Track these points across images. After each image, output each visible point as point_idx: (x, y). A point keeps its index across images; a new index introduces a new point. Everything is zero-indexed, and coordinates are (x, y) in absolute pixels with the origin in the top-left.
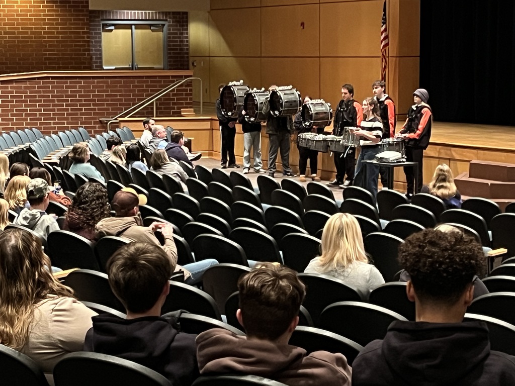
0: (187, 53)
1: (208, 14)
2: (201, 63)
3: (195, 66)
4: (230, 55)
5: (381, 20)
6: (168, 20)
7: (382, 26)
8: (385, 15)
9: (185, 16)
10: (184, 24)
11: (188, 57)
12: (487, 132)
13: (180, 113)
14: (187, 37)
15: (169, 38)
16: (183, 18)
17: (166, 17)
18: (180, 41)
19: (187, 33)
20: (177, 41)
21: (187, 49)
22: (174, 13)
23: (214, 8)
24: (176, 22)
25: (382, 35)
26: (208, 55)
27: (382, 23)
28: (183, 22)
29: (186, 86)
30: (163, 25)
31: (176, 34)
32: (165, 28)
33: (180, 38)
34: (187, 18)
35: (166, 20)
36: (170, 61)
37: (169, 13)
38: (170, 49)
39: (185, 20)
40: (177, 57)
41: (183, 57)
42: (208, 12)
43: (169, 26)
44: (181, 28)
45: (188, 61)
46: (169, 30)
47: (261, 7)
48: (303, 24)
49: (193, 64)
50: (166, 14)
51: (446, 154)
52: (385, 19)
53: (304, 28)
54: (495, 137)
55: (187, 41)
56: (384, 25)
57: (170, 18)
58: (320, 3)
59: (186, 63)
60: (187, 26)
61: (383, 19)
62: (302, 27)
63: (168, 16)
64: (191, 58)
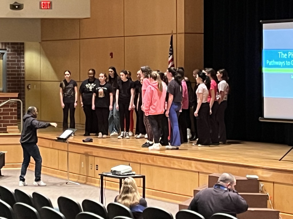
0: (24, 78)
1: (39, 44)
2: (34, 87)
3: (30, 89)
4: (57, 80)
5: (169, 52)
6: (7, 49)
7: (169, 57)
8: (172, 47)
9: (22, 46)
10: (22, 52)
11: (24, 81)
12: (246, 149)
13: (6, 129)
14: (24, 64)
15: (8, 64)
16: (20, 48)
17: (5, 46)
18: (18, 68)
19: (24, 61)
20: (15, 68)
21: (24, 74)
22: (12, 43)
23: (44, 39)
24: (15, 51)
25: (169, 64)
26: (40, 80)
27: (170, 54)
28: (21, 51)
29: (11, 106)
30: (3, 54)
31: (15, 61)
32: (4, 56)
33: (18, 64)
34: (23, 47)
35: (5, 50)
36: (9, 85)
37: (8, 43)
38: (8, 74)
39: (22, 49)
40: (15, 81)
41: (20, 81)
42: (40, 43)
43: (8, 54)
44: (19, 56)
45: (24, 85)
46: (8, 58)
47: (79, 39)
48: (111, 54)
49: (28, 87)
50: (6, 44)
51: (196, 168)
52: (172, 51)
53: (112, 57)
54: (243, 153)
55: (24, 68)
56: (171, 56)
57: (9, 48)
58: (124, 37)
59: (22, 86)
60: (24, 54)
61: (170, 51)
62: (110, 57)
63: (7, 46)
64: (26, 81)
